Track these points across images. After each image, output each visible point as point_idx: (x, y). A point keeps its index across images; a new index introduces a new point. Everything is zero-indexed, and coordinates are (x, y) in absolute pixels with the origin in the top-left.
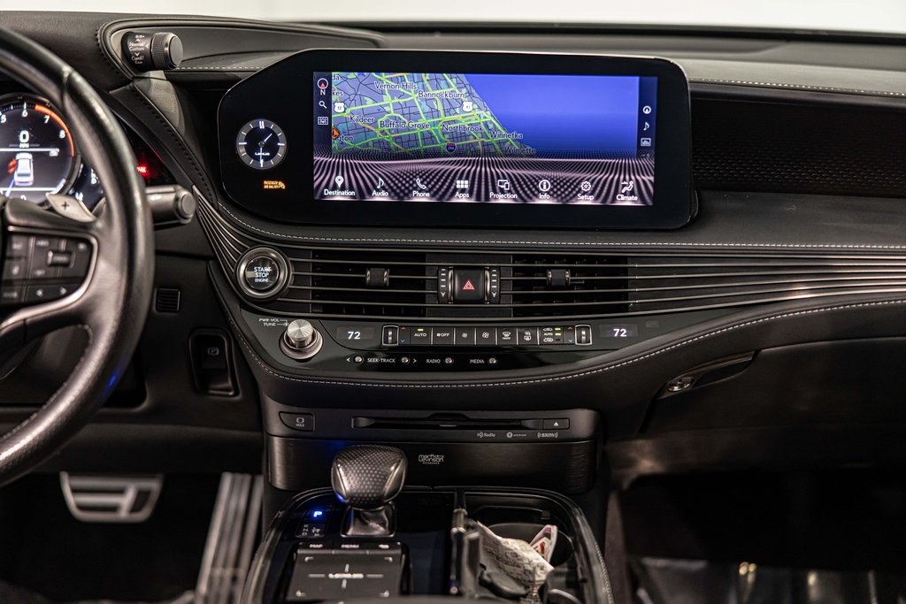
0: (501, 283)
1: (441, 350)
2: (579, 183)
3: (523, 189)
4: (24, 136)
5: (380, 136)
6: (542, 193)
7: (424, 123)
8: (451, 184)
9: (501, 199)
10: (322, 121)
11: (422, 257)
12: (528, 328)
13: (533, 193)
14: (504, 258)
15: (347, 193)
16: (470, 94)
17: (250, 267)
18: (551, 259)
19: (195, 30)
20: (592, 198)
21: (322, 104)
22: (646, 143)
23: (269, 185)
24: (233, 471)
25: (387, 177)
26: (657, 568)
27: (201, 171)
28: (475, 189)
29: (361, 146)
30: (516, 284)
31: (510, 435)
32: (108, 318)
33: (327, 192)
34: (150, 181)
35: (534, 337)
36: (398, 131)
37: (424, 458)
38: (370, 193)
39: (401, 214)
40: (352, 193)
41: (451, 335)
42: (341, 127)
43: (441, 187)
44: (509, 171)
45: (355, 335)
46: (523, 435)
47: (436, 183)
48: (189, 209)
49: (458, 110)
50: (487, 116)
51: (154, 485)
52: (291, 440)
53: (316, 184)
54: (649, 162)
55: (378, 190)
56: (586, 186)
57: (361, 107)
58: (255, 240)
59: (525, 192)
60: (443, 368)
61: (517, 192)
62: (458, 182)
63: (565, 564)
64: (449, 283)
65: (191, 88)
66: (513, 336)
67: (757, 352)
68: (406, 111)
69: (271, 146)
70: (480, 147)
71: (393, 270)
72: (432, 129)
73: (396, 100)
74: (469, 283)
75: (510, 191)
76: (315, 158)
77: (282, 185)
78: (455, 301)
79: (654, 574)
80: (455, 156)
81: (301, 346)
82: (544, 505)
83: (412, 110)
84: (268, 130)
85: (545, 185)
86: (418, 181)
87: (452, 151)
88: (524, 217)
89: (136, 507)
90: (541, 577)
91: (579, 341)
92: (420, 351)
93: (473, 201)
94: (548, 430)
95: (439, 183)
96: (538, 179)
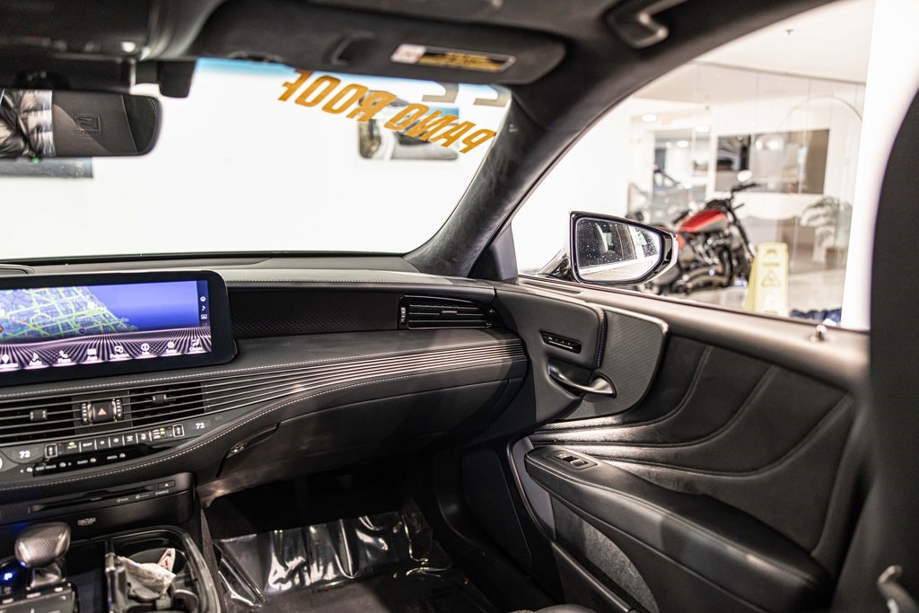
0: (123, 408)
1: (87, 454)
2: (166, 344)
5: (32, 328)
6: (144, 352)
7: (60, 319)
8: (84, 352)
9: (118, 358)
11: (69, 399)
12: (143, 432)
13: (138, 352)
14: (124, 392)
15: (12, 365)
16: (92, 298)
18: (154, 389)
20: (175, 351)
22: (204, 317)
25: (39, 352)
26: (229, 543)
28: (101, 354)
29: (19, 335)
30: (133, 407)
31: (138, 497)
35: (148, 437)
36: (44, 324)
37: (82, 522)
38: (28, 363)
39: (51, 375)
40: (16, 365)
41: (93, 444)
42: (4, 325)
43: (78, 355)
44: (122, 341)
45: (25, 454)
47: (74, 353)
49: (84, 308)
50: (104, 310)
54: (207, 327)
55: (34, 362)
56: (171, 345)
57: (17, 311)
59: (133, 352)
60: (90, 465)
61: (128, 353)
62: (89, 351)
63: (182, 571)
64: (88, 412)
66: (134, 438)
67: (279, 424)
68: (49, 311)
70: (101, 329)
71: (49, 409)
72: (68, 321)
73: (42, 305)
74: (102, 410)
75: (123, 353)
78: (94, 423)
79: (228, 546)
80: (85, 335)
82: (163, 535)
83: (54, 310)
85: (145, 347)
86: (61, 353)
87: (82, 333)
88: (134, 367)
90: (167, 582)
91: (176, 434)
92: (72, 458)
93: (100, 361)
94: (160, 490)
95: (77, 353)
96: (140, 344)
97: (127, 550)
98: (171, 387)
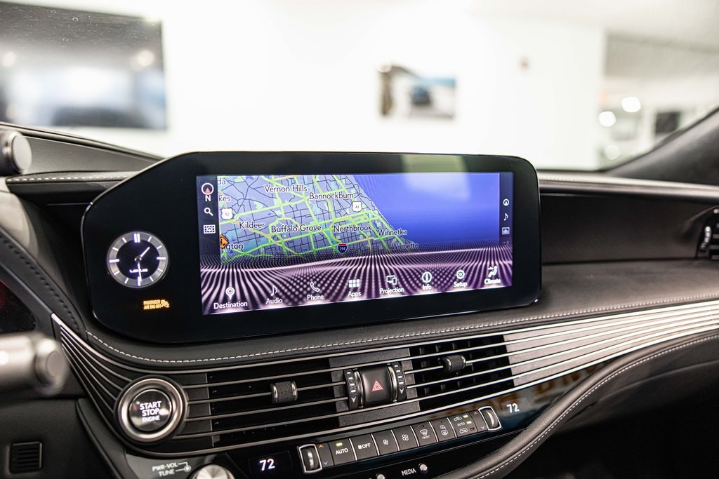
0: (406, 379)
1: (369, 466)
2: (455, 273)
3: (408, 282)
5: (272, 242)
6: (425, 284)
7: (315, 226)
8: (343, 284)
9: (390, 294)
10: (208, 229)
11: (326, 363)
13: (417, 285)
14: (403, 352)
15: (239, 304)
16: (359, 194)
17: (134, 406)
20: (465, 284)
21: (208, 211)
22: (506, 232)
23: (149, 305)
25: (280, 284)
27: (63, 297)
28: (366, 287)
29: (252, 253)
30: (418, 378)
33: (219, 306)
35: (449, 431)
36: (289, 235)
38: (263, 301)
39: (297, 321)
40: (245, 304)
41: (372, 446)
42: (230, 235)
43: (335, 288)
44: (396, 267)
45: (267, 464)
47: (330, 285)
49: (348, 211)
50: (375, 215)
53: (204, 298)
54: (508, 248)
55: (271, 298)
56: (461, 274)
57: (251, 212)
59: (410, 285)
61: (404, 286)
62: (350, 281)
64: (357, 386)
66: (430, 433)
68: (298, 214)
69: (151, 263)
70: (369, 245)
72: (323, 231)
73: (287, 203)
74: (377, 384)
75: (397, 286)
76: (203, 270)
77: (165, 304)
80: (347, 256)
83: (304, 213)
84: (144, 244)
85: (427, 277)
86: (312, 284)
87: (343, 251)
91: (489, 426)
93: (364, 298)
95: (332, 284)
96: (420, 272)
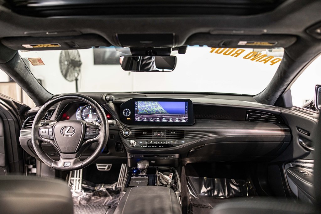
0: (164, 134)
1: (155, 145)
2: (176, 118)
4: (90, 111)
5: (145, 111)
7: (152, 109)
9: (164, 121)
10: (136, 109)
11: (152, 130)
12: (168, 141)
14: (165, 130)
15: (140, 120)
16: (159, 105)
17: (125, 132)
18: (172, 130)
19: (117, 95)
20: (178, 121)
21: (136, 106)
22: (186, 112)
23: (128, 119)
24: (123, 163)
25: (146, 118)
26: (191, 178)
28: (160, 119)
29: (142, 113)
30: (166, 134)
31: (165, 158)
32: (101, 141)
33: (137, 120)
34: (108, 119)
35: (169, 143)
36: (148, 110)
37: (152, 162)
39: (148, 123)
41: (156, 142)
42: (139, 110)
44: (165, 116)
45: (141, 142)
46: (168, 158)
48: (115, 123)
49: (157, 107)
50: (162, 108)
51: (111, 165)
52: (131, 159)
53: (135, 119)
54: (187, 115)
55: (145, 120)
56: (177, 119)
57: (142, 107)
58: (125, 127)
59: (168, 120)
60: (155, 148)
61: (166, 120)
62: (157, 118)
63: (174, 179)
64: (156, 134)
65: (116, 104)
66: (166, 142)
67: (204, 145)
68: (149, 107)
69: (128, 113)
70: (161, 113)
71: (147, 132)
74: (159, 134)
76: (135, 115)
77: (130, 119)
78: (157, 137)
79: (190, 179)
80: (157, 114)
81: (133, 144)
82: (171, 169)
84: (128, 110)
85: (171, 119)
86: (151, 118)
87: (156, 113)
88: (167, 124)
89: (108, 169)
90: (170, 181)
91: (176, 143)
92: (151, 145)
93: (160, 121)
94: (171, 157)
95: (155, 118)
96: (170, 118)
97: (162, 171)
98: (176, 130)
